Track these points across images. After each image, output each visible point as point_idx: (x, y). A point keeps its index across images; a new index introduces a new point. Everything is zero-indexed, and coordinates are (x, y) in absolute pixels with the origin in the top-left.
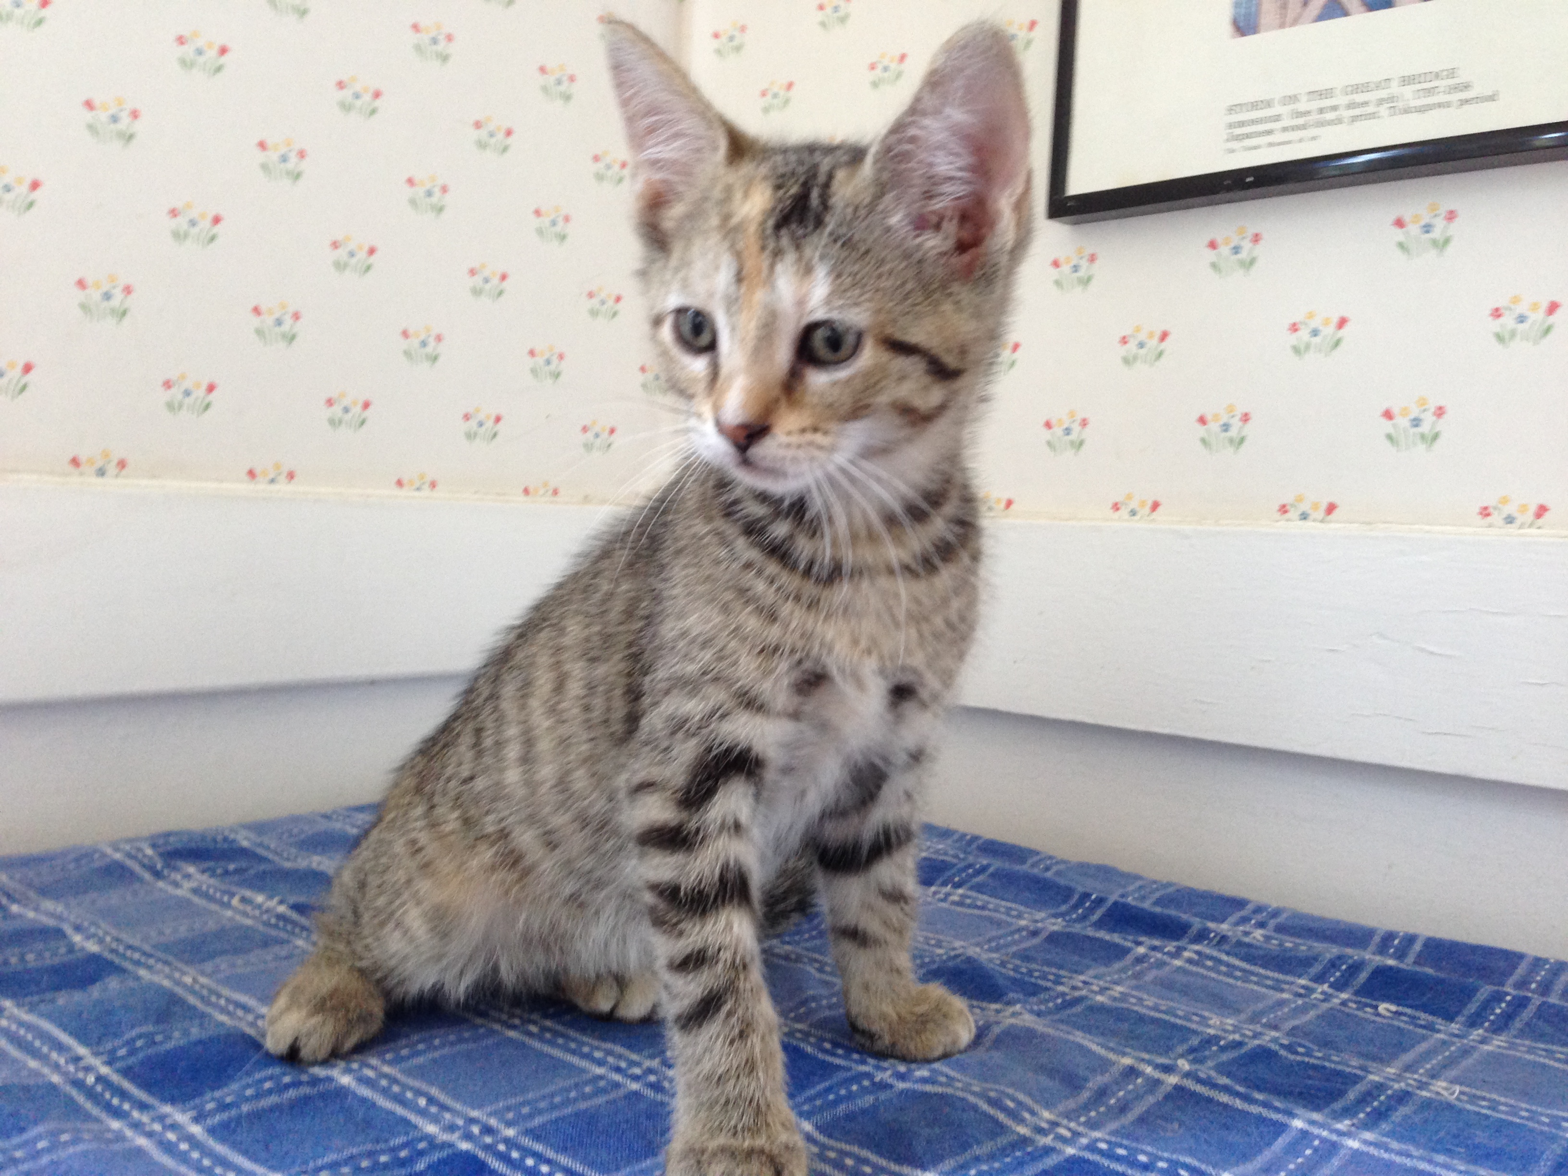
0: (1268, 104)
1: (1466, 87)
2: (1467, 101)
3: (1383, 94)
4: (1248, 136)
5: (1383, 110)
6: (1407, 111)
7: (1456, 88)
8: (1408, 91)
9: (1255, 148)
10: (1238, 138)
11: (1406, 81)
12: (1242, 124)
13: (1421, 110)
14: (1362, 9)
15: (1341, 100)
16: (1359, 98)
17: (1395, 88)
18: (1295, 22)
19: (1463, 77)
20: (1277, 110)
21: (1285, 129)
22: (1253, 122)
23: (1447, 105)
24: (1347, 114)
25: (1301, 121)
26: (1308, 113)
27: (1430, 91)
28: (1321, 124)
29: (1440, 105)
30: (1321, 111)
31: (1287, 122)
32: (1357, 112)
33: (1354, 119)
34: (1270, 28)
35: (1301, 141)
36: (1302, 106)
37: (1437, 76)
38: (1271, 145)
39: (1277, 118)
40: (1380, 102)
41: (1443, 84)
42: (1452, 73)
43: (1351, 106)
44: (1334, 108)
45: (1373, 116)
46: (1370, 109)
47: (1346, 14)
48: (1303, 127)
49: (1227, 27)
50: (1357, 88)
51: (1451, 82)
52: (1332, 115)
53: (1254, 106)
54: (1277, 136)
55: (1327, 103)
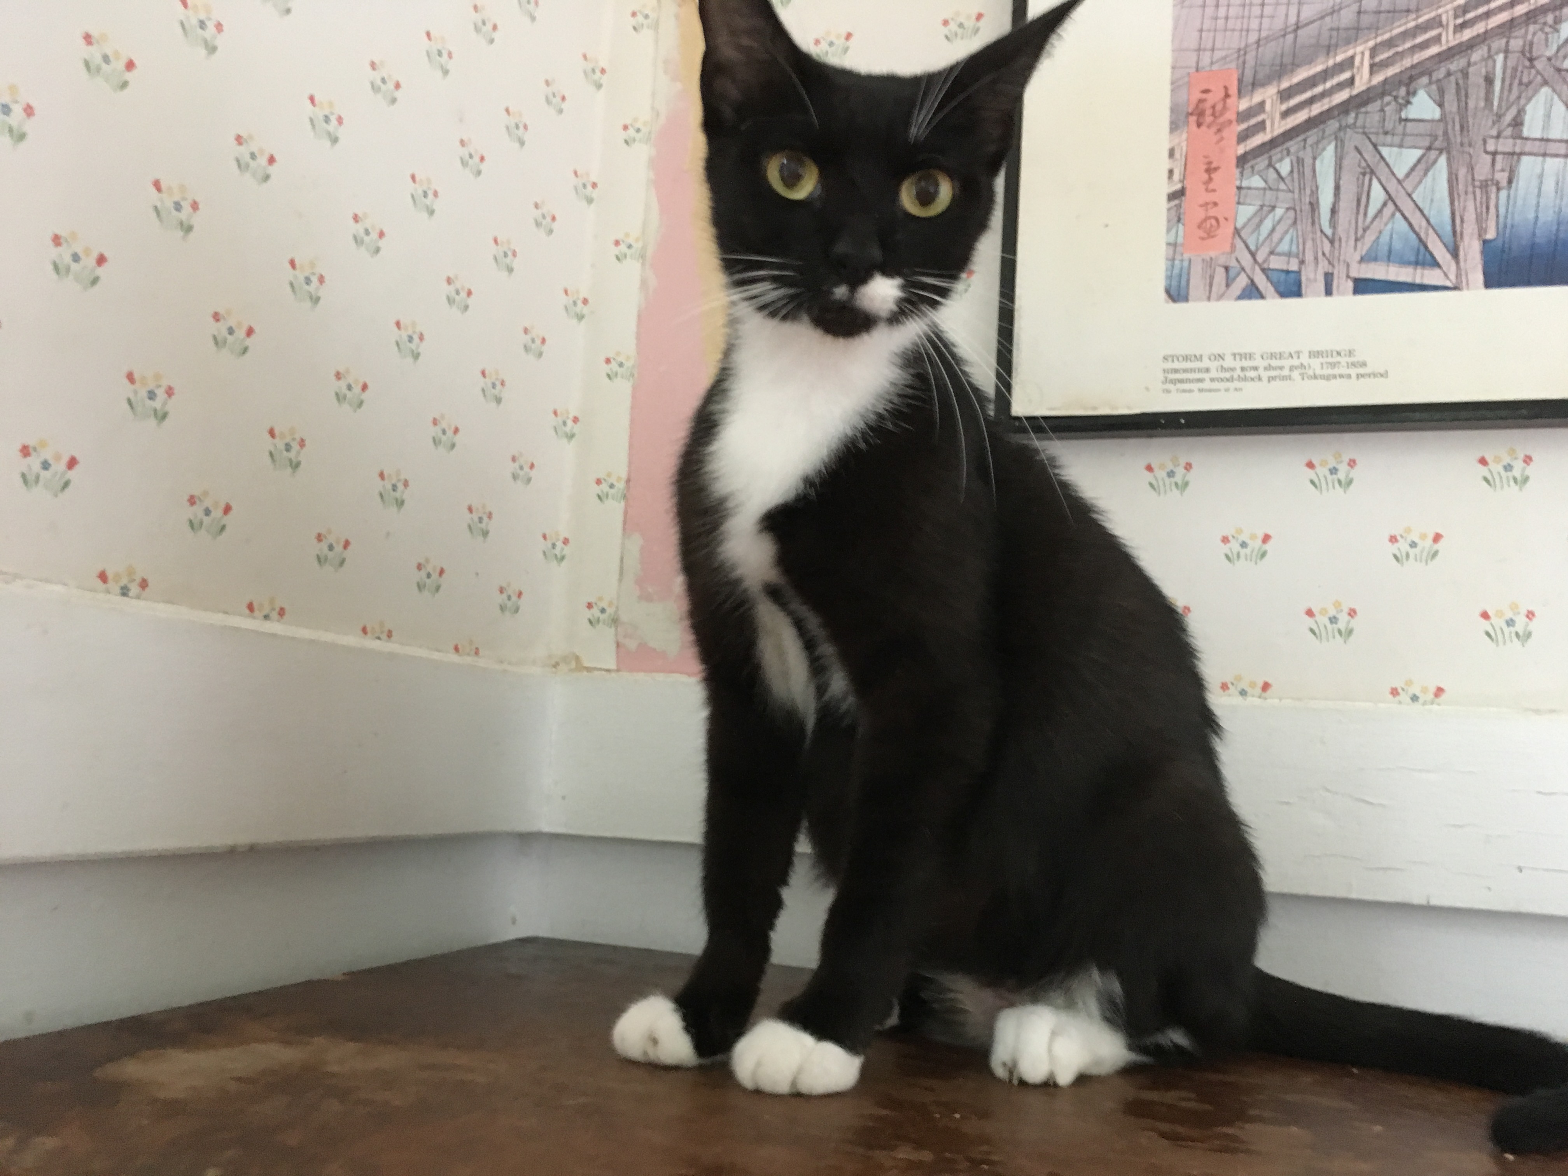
0: (1199, 358)
1: (1364, 364)
2: (1363, 376)
3: (1296, 362)
4: (1181, 381)
5: (1296, 374)
6: (1315, 377)
7: (1354, 365)
8: (1316, 363)
9: (1191, 391)
10: (1174, 382)
11: (1313, 354)
12: (1176, 371)
13: (1327, 378)
14: (1276, 295)
15: (1258, 362)
16: (1275, 363)
17: (1305, 359)
18: (1220, 297)
19: (1358, 358)
20: (1206, 363)
21: (1212, 380)
22: (1185, 371)
23: (1349, 376)
24: (1265, 375)
25: (1227, 375)
26: (1233, 369)
27: (1333, 365)
28: (1245, 379)
29: (1341, 376)
30: (1243, 369)
31: (1214, 374)
32: (1273, 373)
33: (1271, 379)
34: (1199, 299)
35: (1227, 390)
36: (1229, 362)
37: (1339, 354)
38: (1201, 390)
39: (1207, 370)
40: (1292, 368)
41: (1343, 360)
42: (1350, 353)
43: (1268, 368)
44: (1256, 369)
45: (1289, 378)
46: (1286, 372)
47: (1262, 297)
48: (1231, 380)
49: (1163, 295)
50: (1272, 356)
51: (1350, 360)
52: (1253, 374)
53: (1186, 358)
54: (1207, 385)
55: (1246, 363)
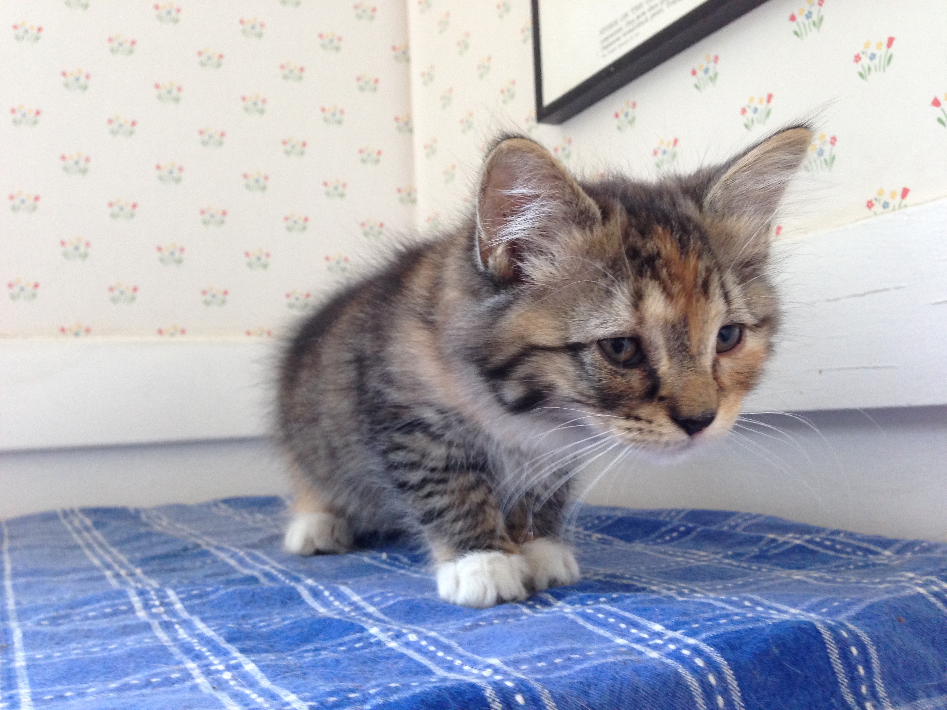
0: (616, 23)
4: (610, 45)
10: (606, 47)
12: (607, 39)
15: (646, 8)
20: (619, 24)
21: (625, 34)
22: (611, 36)
24: (649, 15)
25: (630, 27)
26: (633, 21)
28: (639, 25)
30: (638, 17)
31: (625, 30)
32: (654, 11)
33: (653, 16)
36: (631, 17)
38: (620, 46)
39: (621, 29)
43: (650, 9)
44: (644, 14)
45: (660, 11)
46: (658, 8)
48: (632, 30)
52: (643, 19)
53: (611, 26)
54: (623, 40)
55: (640, 12)
